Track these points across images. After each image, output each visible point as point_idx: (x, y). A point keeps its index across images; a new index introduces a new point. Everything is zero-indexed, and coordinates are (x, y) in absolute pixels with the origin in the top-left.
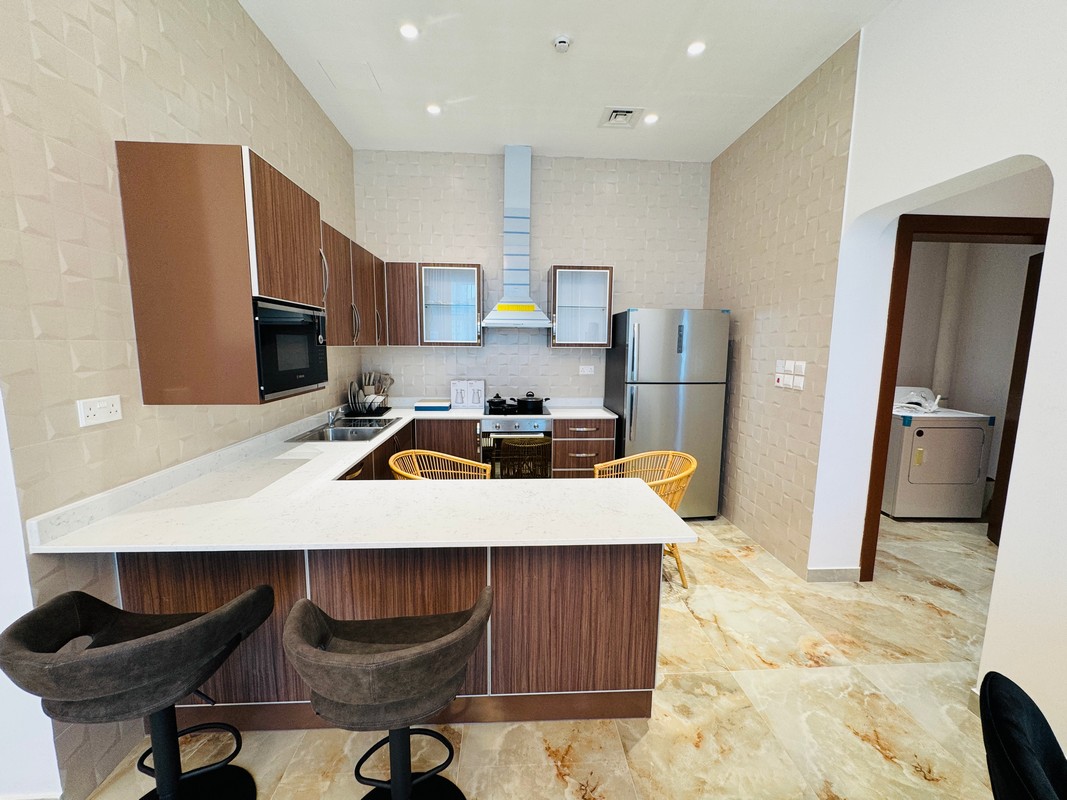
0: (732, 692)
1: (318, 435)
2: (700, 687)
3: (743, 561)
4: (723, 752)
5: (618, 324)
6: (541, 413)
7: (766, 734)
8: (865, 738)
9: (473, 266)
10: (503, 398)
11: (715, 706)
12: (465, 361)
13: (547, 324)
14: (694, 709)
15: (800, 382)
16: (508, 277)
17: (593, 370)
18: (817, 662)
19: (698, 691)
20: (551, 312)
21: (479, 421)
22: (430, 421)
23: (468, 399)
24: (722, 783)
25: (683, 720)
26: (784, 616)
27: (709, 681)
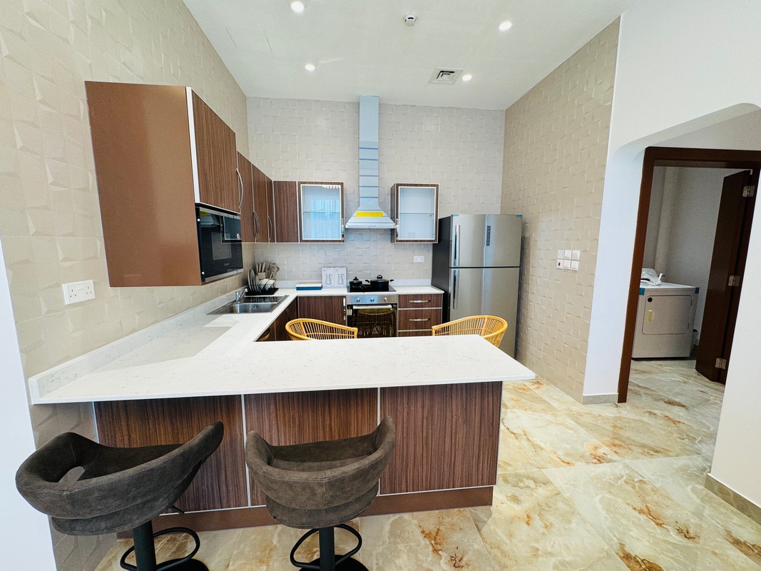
0: (545, 484)
1: (231, 310)
2: (522, 481)
3: (537, 391)
4: (546, 527)
5: (443, 226)
6: (387, 290)
7: (573, 513)
8: (641, 512)
9: (338, 184)
10: (360, 280)
11: (535, 495)
12: (331, 254)
13: (392, 225)
14: (521, 498)
15: (576, 265)
16: (363, 192)
17: (424, 259)
18: (599, 460)
19: (521, 485)
20: (394, 216)
21: (345, 297)
22: (308, 298)
23: (335, 281)
24: (550, 550)
25: (515, 506)
26: (571, 429)
27: (528, 478)
